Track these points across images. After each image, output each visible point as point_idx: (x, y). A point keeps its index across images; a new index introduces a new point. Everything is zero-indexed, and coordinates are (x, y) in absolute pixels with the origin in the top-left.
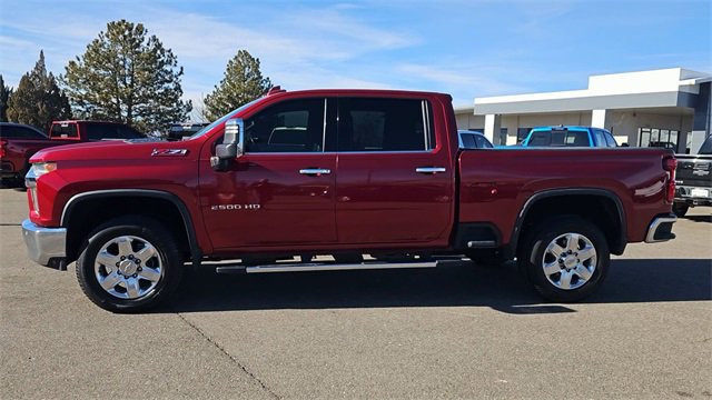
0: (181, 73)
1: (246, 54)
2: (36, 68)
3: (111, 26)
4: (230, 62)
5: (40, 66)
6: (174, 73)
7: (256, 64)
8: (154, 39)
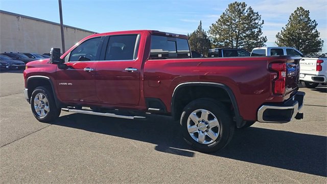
0: (263, 23)
1: (301, 8)
2: (198, 28)
3: (231, 5)
4: (292, 14)
5: (200, 28)
6: (259, 23)
7: (307, 13)
8: (250, 8)
